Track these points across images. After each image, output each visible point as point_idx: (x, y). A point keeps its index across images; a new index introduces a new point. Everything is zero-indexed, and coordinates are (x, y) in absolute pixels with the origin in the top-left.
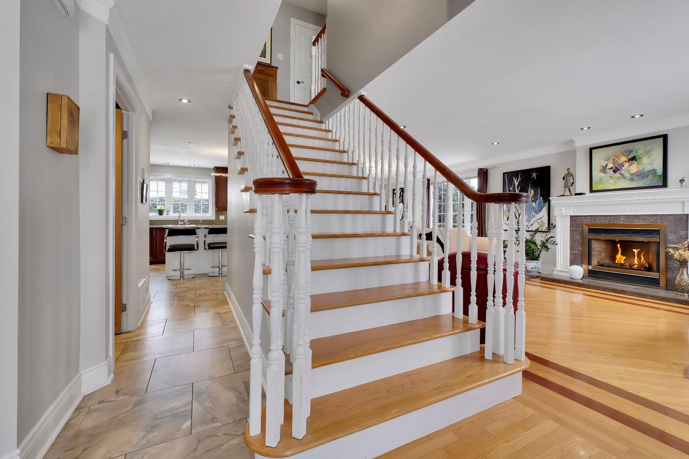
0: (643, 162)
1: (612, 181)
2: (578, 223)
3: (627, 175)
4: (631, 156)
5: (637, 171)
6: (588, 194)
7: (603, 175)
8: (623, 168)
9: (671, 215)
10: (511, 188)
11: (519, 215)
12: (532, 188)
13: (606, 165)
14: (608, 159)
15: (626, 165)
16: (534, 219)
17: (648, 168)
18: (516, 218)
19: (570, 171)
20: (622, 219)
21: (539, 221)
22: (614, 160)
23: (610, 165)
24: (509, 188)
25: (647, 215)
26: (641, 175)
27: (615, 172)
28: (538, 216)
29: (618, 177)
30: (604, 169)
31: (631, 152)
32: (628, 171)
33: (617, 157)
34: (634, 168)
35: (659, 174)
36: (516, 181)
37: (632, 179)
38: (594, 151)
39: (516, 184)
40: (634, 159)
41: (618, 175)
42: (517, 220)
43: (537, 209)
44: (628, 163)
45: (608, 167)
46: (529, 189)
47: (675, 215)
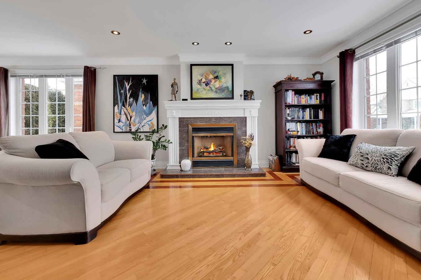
0: (222, 81)
1: (205, 92)
2: (185, 124)
3: (213, 88)
4: (216, 75)
5: (219, 86)
6: (189, 100)
7: (199, 87)
8: (212, 83)
9: (238, 117)
10: (122, 91)
11: (131, 118)
12: (143, 93)
13: (201, 80)
14: (202, 75)
15: (213, 81)
16: (145, 121)
17: (225, 85)
18: (128, 120)
19: (176, 82)
20: (213, 120)
21: (149, 123)
22: (206, 76)
23: (204, 80)
24: (120, 91)
25: (227, 117)
26: (221, 89)
27: (206, 85)
28: (148, 119)
29: (208, 90)
30: (200, 82)
31: (215, 72)
32: (214, 86)
33: (207, 74)
34: (217, 84)
35: (230, 90)
36: (127, 85)
37: (216, 92)
38: (193, 67)
39: (128, 87)
40: (217, 77)
41: (208, 88)
42: (128, 122)
43: (147, 112)
44: (214, 80)
45: (202, 82)
46: (140, 93)
47: (240, 117)
